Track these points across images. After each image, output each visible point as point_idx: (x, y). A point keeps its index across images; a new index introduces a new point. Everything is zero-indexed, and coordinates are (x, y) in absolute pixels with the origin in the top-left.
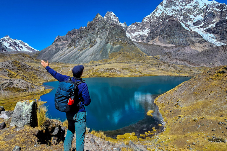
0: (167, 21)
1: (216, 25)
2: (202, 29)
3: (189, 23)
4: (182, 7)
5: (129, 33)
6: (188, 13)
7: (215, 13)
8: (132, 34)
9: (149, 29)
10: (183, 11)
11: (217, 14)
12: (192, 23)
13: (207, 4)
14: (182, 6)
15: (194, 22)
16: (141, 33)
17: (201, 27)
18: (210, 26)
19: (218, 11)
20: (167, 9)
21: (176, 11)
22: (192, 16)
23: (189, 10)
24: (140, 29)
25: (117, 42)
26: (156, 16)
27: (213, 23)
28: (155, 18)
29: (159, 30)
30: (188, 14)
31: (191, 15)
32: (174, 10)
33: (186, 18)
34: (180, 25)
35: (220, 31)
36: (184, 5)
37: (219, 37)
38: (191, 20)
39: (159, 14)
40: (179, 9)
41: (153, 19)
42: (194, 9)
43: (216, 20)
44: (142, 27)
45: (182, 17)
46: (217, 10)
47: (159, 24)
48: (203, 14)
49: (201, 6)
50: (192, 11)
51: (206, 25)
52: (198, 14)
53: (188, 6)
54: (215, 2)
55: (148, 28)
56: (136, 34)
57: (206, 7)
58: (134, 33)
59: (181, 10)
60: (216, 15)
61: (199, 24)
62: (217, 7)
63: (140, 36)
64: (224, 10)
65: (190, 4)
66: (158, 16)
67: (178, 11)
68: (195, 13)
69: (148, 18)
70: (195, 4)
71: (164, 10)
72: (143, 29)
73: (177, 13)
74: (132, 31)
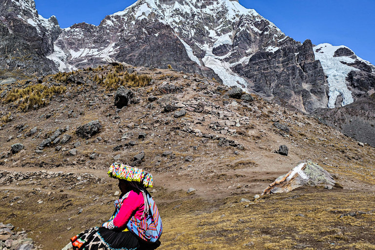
0: (157, 35)
1: (251, 60)
2: (228, 65)
3: (206, 47)
4: (194, 9)
5: (63, 47)
6: (207, 25)
7: (252, 36)
8: (72, 52)
9: (116, 45)
10: (196, 17)
11: (255, 38)
12: (211, 49)
13: (241, 14)
14: (196, 6)
15: (215, 46)
16: (95, 52)
17: (227, 60)
18: (241, 61)
19: (256, 33)
20: (164, 6)
21: (182, 14)
22: (212, 34)
23: (208, 19)
24: (95, 42)
25: (9, 70)
26: (136, 16)
27: (247, 55)
28: (134, 22)
29: (136, 53)
30: (206, 28)
31: (211, 31)
32: (177, 12)
33: (201, 35)
34: (183, 50)
35: (255, 73)
36: (199, 4)
37: (253, 84)
38: (211, 42)
39: (143, 14)
40: (189, 12)
41: (128, 22)
42: (219, 19)
43: (252, 50)
44: (100, 37)
45: (193, 32)
46: (256, 30)
47: (139, 38)
48: (231, 33)
49: (230, 16)
50: (213, 22)
51: (236, 56)
52: (224, 31)
53: (207, 10)
54: (256, 14)
55: (113, 44)
56: (84, 52)
57: (238, 19)
58: (76, 50)
59: (193, 15)
60: (253, 40)
61: (222, 53)
62: (257, 25)
63: (92, 59)
64: (266, 33)
65: (211, 7)
66: (141, 18)
67: (185, 15)
68: (219, 28)
69: (117, 17)
70: (221, 9)
71: (156, 7)
72: (101, 42)
73: (184, 20)
74: (71, 44)
